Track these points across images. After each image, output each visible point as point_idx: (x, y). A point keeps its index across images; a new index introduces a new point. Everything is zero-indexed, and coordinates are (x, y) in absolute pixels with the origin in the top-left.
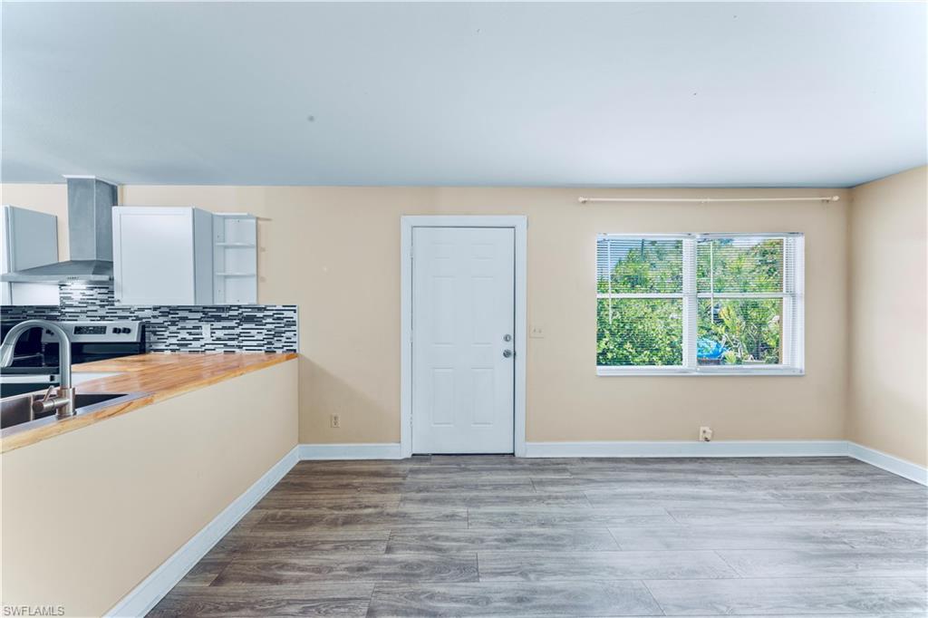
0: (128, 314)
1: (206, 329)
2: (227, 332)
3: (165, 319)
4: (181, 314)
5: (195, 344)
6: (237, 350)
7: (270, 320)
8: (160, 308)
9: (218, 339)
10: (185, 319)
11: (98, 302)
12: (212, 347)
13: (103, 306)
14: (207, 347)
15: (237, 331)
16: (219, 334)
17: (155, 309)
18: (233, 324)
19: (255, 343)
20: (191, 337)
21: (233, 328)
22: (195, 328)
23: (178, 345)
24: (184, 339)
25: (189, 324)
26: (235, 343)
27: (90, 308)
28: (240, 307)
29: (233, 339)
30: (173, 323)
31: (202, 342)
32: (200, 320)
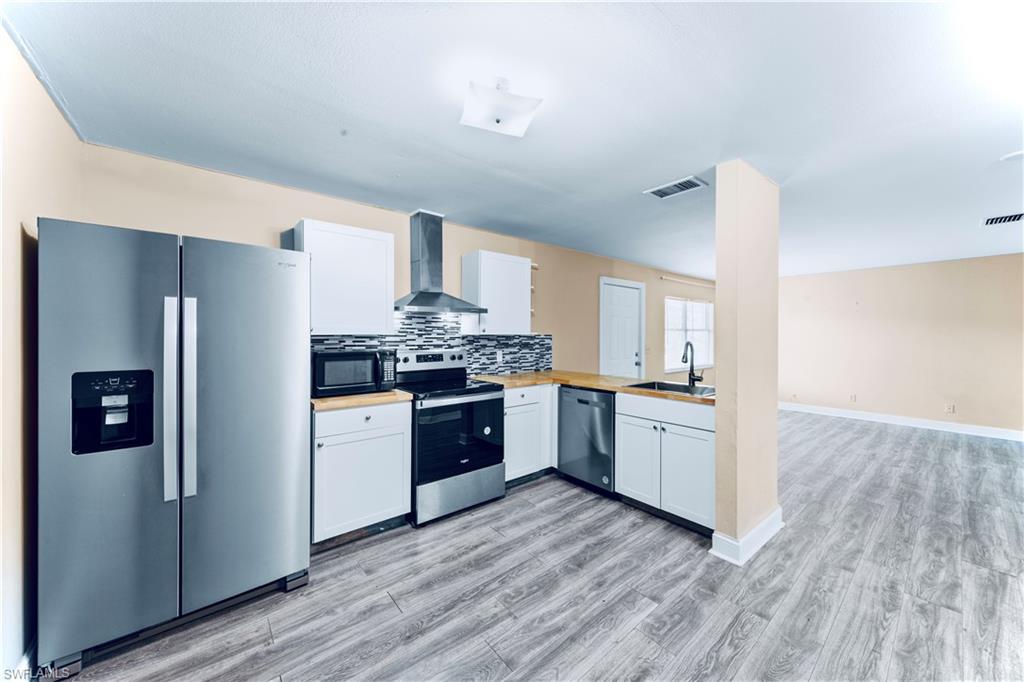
0: (441, 342)
1: (499, 354)
2: (512, 356)
3: (470, 347)
4: (483, 342)
5: (492, 367)
6: (518, 371)
7: (537, 346)
8: (467, 337)
9: (507, 363)
10: (484, 346)
11: (416, 331)
12: (503, 369)
13: (420, 335)
14: (500, 369)
15: (519, 355)
16: (508, 358)
17: (463, 338)
18: (515, 350)
19: (529, 364)
20: (489, 362)
21: (515, 353)
22: (492, 354)
23: (480, 369)
24: (484, 364)
25: (487, 351)
26: (517, 365)
27: (409, 337)
28: (520, 336)
29: (515, 362)
30: (477, 351)
31: (496, 366)
32: (495, 347)
